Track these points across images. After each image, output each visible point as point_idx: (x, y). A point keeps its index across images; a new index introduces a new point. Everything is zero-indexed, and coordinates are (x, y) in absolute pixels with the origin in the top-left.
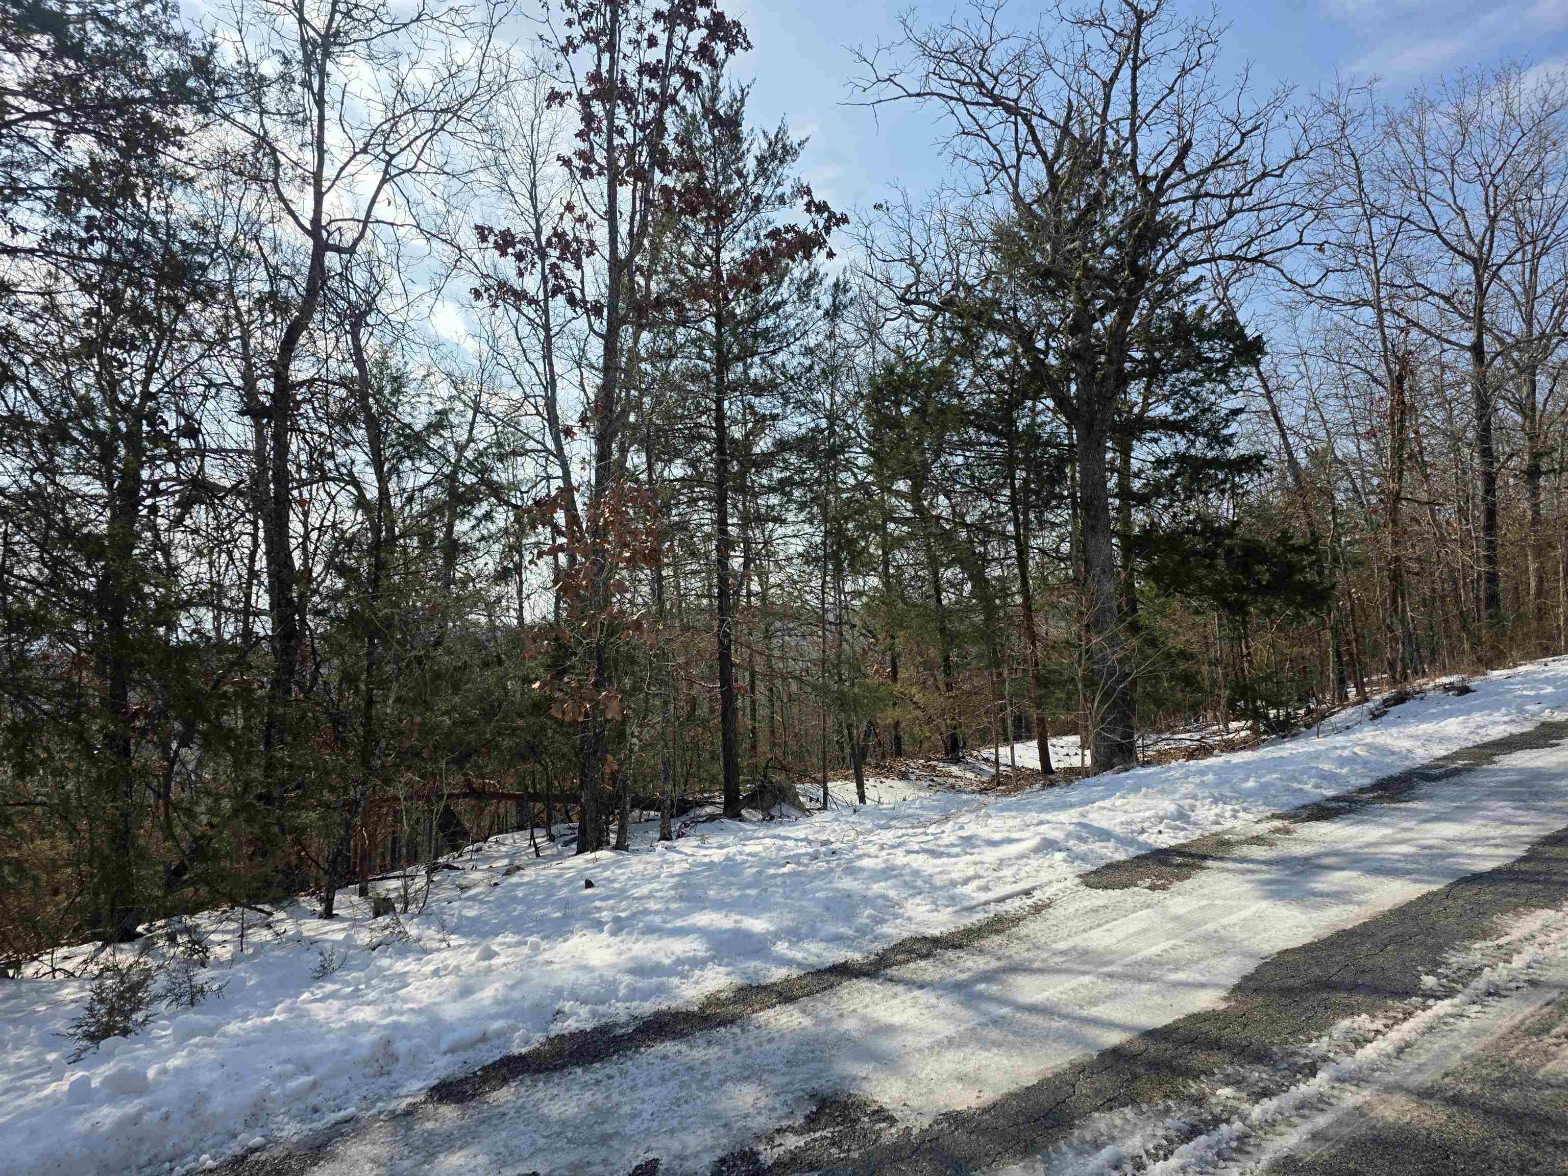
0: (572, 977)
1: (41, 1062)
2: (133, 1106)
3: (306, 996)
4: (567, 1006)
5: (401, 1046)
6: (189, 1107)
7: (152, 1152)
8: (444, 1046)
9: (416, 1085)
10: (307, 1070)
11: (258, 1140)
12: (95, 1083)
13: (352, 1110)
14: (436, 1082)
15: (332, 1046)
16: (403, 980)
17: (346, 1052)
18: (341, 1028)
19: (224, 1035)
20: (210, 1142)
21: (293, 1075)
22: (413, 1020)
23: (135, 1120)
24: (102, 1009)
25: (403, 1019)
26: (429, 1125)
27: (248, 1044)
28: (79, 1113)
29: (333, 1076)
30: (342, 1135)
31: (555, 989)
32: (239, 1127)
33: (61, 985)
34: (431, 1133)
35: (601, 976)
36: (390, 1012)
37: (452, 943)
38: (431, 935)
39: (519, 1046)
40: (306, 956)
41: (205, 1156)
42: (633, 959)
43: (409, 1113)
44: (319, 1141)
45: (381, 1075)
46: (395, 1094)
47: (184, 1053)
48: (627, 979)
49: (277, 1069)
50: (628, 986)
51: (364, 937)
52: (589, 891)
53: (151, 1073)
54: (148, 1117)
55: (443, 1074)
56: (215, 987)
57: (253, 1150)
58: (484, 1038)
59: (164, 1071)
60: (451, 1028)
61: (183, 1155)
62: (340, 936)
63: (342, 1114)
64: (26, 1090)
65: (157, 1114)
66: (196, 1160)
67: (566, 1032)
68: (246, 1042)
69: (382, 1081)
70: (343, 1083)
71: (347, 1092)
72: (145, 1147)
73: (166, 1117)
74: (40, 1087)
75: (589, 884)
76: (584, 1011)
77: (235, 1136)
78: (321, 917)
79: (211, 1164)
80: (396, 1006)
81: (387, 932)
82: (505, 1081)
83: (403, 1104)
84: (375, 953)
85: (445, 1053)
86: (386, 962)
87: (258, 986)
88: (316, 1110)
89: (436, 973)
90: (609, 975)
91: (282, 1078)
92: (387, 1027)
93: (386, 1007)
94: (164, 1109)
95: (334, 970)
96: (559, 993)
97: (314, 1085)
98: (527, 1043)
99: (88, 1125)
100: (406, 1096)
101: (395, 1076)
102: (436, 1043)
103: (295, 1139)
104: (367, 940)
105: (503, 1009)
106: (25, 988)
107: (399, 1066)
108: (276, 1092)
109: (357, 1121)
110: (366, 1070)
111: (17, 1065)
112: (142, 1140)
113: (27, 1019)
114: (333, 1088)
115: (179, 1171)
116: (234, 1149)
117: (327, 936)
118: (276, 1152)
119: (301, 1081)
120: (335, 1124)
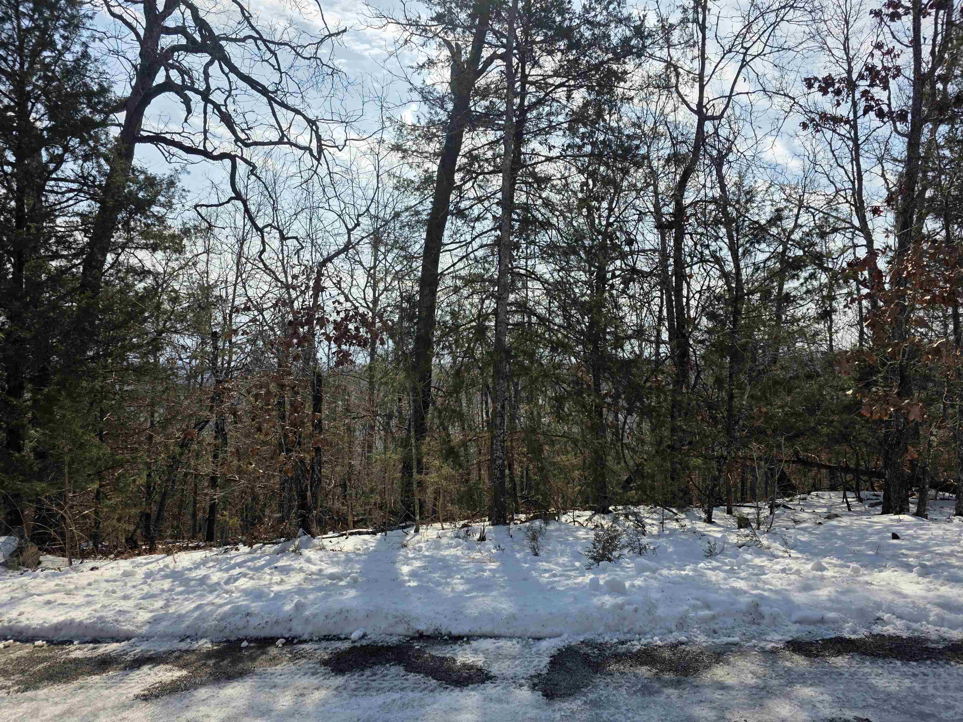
0: (890, 597)
1: (573, 565)
2: (620, 600)
3: (702, 565)
4: (886, 616)
5: (765, 609)
6: (647, 608)
7: (630, 627)
8: (794, 618)
9: (777, 637)
10: (708, 606)
11: (683, 638)
12: (601, 582)
13: (736, 639)
14: (790, 639)
15: (722, 598)
16: (762, 570)
17: (732, 604)
18: (727, 589)
19: (661, 575)
20: (658, 631)
21: (701, 608)
22: (773, 596)
23: (621, 607)
24: (599, 546)
25: (766, 594)
26: (788, 664)
27: (674, 583)
28: (595, 596)
29: (724, 615)
30: (732, 651)
31: (875, 602)
32: (674, 628)
33: (578, 529)
34: (790, 669)
35: (913, 603)
36: (756, 588)
37: (792, 555)
38: (777, 547)
39: (848, 633)
40: (699, 542)
41: (656, 638)
42: (939, 596)
43: (774, 652)
44: (718, 650)
45: (754, 623)
46: (764, 637)
47: (642, 579)
48: (937, 610)
49: (693, 602)
50: (937, 615)
51: (733, 539)
52: (895, 541)
53: (627, 584)
54: (627, 607)
55: (795, 636)
56: (652, 547)
57: (682, 643)
58: (822, 621)
59: (633, 586)
60: (799, 607)
61: (645, 634)
62: (719, 535)
63: (730, 640)
64: (569, 577)
65: (632, 607)
66: (652, 638)
67: (885, 634)
68: (674, 582)
69: (754, 627)
70: (730, 621)
71: (733, 628)
72: (626, 623)
73: (636, 610)
74: (576, 577)
75: (895, 536)
76: (899, 623)
77: (671, 632)
78: (705, 521)
79: (659, 643)
80: (759, 584)
81: (748, 539)
82: (839, 653)
83: (770, 646)
84: (741, 550)
85: (795, 622)
86: (748, 557)
87: (675, 552)
88: (715, 632)
89: (783, 571)
90: (921, 603)
91: (695, 608)
92: (756, 595)
93: (754, 584)
94: (635, 606)
95: (717, 554)
96: (878, 606)
97: (713, 617)
98: (854, 632)
99: (599, 603)
100: (771, 642)
101: (763, 627)
102: (789, 614)
103: (704, 644)
104: (735, 541)
105: (835, 606)
106: (563, 527)
107: (765, 622)
108: (692, 615)
109: (741, 646)
110: (744, 618)
111: (563, 564)
112: (625, 618)
113: (565, 543)
114: (725, 623)
115: (643, 641)
116: (671, 639)
117: (711, 534)
118: (694, 648)
119: (706, 613)
120: (728, 644)
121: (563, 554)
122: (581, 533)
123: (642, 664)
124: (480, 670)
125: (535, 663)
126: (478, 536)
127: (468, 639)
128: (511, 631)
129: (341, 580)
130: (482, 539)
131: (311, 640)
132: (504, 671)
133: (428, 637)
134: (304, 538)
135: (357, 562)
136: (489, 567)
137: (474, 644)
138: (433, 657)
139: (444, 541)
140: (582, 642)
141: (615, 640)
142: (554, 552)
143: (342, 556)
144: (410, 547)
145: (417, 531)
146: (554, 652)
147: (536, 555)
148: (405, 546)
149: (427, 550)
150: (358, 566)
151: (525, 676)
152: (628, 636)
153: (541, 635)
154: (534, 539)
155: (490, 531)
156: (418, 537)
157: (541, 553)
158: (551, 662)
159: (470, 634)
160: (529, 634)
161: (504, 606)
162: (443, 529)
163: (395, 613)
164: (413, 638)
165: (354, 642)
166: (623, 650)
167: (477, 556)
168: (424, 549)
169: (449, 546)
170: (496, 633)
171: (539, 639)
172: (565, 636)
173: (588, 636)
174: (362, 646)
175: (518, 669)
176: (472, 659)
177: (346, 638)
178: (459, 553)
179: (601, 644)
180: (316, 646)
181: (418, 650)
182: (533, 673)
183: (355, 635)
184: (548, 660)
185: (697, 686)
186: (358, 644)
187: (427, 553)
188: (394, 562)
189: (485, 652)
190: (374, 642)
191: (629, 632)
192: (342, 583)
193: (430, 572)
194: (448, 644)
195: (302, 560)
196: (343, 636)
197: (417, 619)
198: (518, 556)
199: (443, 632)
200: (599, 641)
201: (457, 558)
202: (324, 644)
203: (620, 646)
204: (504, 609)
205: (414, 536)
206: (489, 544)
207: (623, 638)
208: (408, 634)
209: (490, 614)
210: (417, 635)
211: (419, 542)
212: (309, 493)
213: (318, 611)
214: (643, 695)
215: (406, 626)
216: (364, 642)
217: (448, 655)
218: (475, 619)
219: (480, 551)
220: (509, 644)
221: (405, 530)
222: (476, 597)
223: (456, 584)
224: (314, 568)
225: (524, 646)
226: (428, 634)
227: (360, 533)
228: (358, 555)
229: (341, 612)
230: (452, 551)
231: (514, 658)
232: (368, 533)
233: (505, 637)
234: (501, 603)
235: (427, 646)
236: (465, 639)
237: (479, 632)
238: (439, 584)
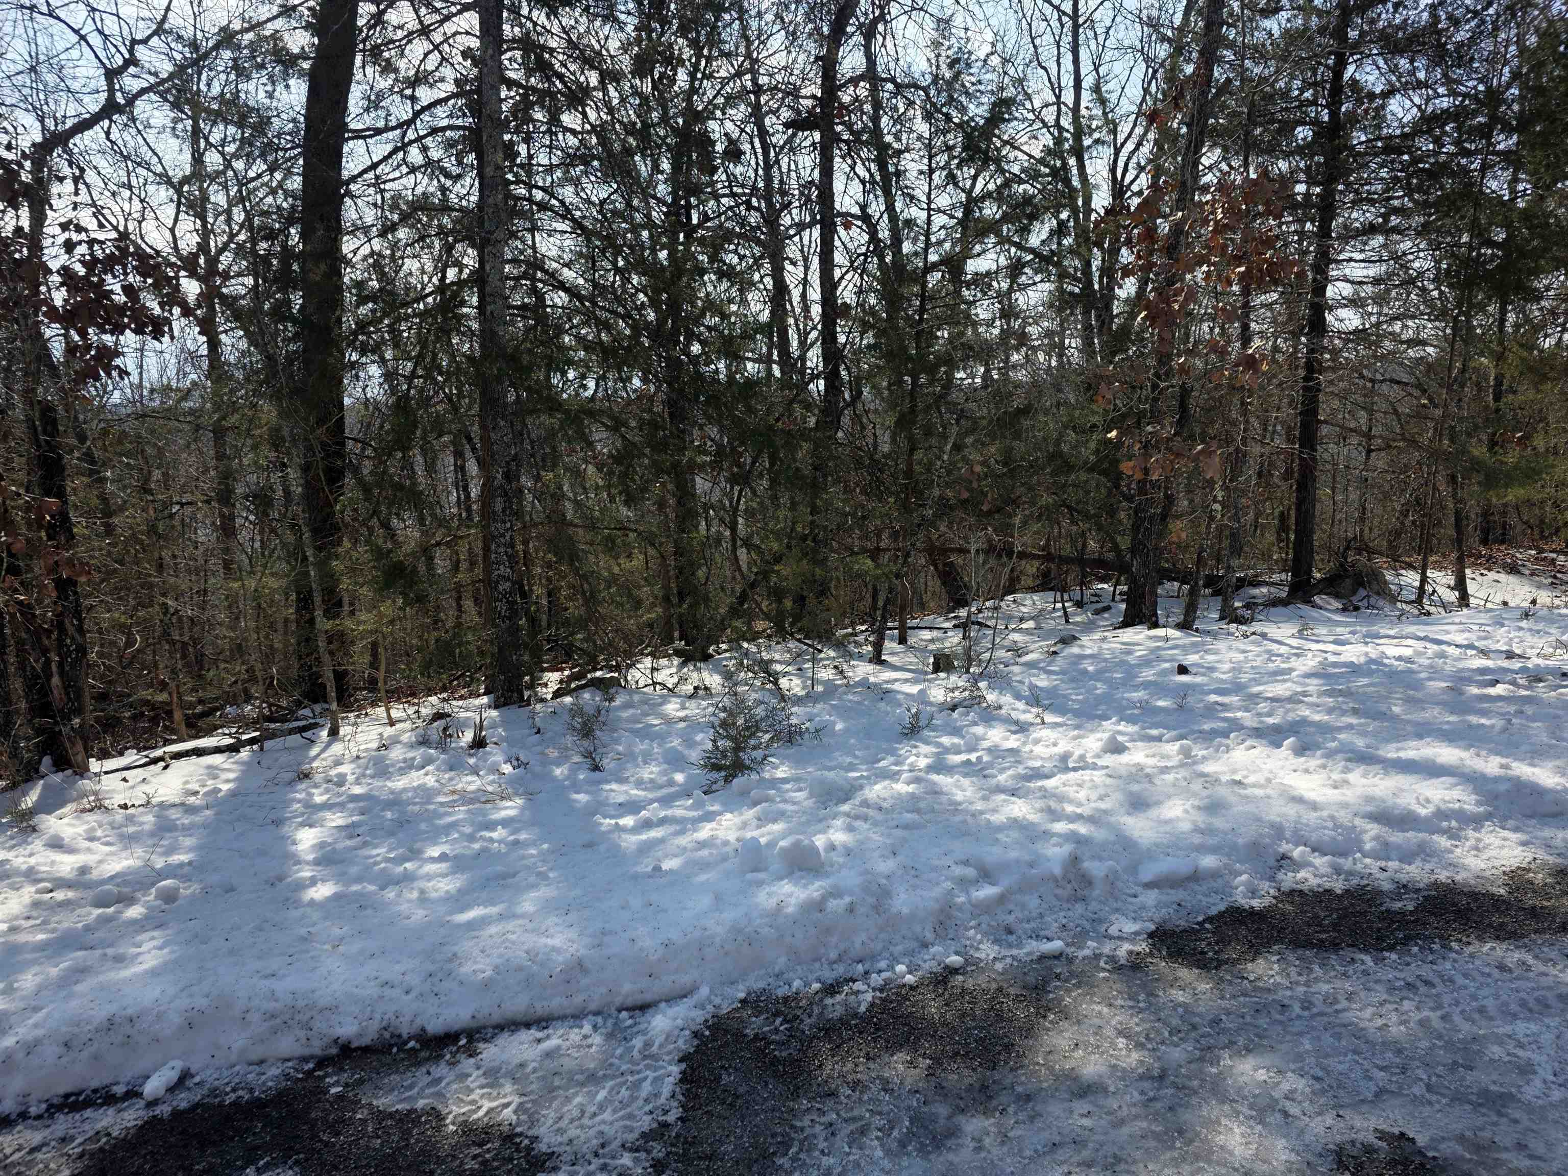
0: (1291, 811)
2: (814, 889)
4: (1297, 852)
5: (1095, 868)
6: (871, 900)
7: (842, 947)
8: (1145, 877)
9: (1130, 927)
10: (986, 875)
11: (955, 960)
13: (1056, 943)
14: (1153, 926)
15: (1013, 854)
17: (1031, 865)
20: (900, 948)
21: (976, 882)
22: (1092, 832)
23: (818, 906)
25: (1079, 828)
28: (758, 883)
29: (1020, 890)
30: (1059, 978)
31: (1272, 825)
32: (929, 936)
34: (1187, 1010)
35: (1332, 818)
37: (1045, 719)
38: (1011, 704)
39: (1245, 897)
41: (901, 968)
43: (1139, 967)
44: (1031, 979)
45: (1077, 900)
46: (1101, 930)
48: (1372, 830)
49: (956, 870)
50: (1376, 838)
51: (938, 694)
52: (1184, 678)
53: (820, 846)
54: (831, 905)
55: (1158, 916)
57: (955, 971)
58: (1195, 877)
59: (830, 846)
60: (1150, 854)
61: (873, 958)
62: (914, 689)
65: (842, 903)
66: (891, 968)
67: (1304, 887)
69: (1079, 908)
70: (1034, 902)
71: (1041, 916)
72: (834, 940)
73: (851, 909)
75: (1183, 670)
76: (1321, 862)
77: (925, 945)
78: (870, 661)
79: (910, 979)
81: (963, 694)
82: (1255, 950)
83: (1123, 951)
84: (957, 716)
85: (1149, 887)
87: (846, 731)
88: (1011, 932)
90: (1343, 817)
91: (964, 883)
92: (1065, 837)
94: (847, 899)
95: (921, 728)
96: (1278, 831)
97: (1002, 899)
98: (1254, 893)
99: (772, 902)
100: (1122, 939)
101: (1094, 906)
102: (1133, 869)
103: (998, 966)
104: (941, 698)
105: (1211, 841)
106: (636, 698)
107: (1096, 893)
108: (961, 899)
109: (1070, 960)
110: (1059, 891)
111: (652, 781)
112: (828, 931)
113: (646, 733)
114: (1023, 906)
115: (876, 980)
116: (929, 963)
117: (897, 686)
118: (982, 980)
119: (986, 892)
120: (1043, 958)
121: (647, 758)
122: (672, 708)
123: (892, 1047)
124: (509, 1138)
125: (647, 1088)
126: (468, 736)
127: (471, 1039)
128: (578, 1000)
129: (130, 901)
130: (479, 743)
131: (24, 1116)
132: (572, 1132)
133: (366, 1050)
134: (57, 778)
135: (187, 830)
136: (503, 814)
137: (490, 1052)
138: (381, 1116)
139: (397, 754)
140: (743, 1002)
141: (816, 986)
142: (630, 756)
143: (149, 819)
144: (318, 778)
145: (334, 732)
146: (684, 1044)
147: (596, 768)
148: (307, 776)
149: (357, 782)
150: (188, 842)
151: (631, 1137)
152: (841, 970)
153: (648, 997)
154: (586, 732)
155: (493, 726)
156: (337, 748)
157: (605, 762)
158: (684, 1079)
159: (474, 1024)
160: (618, 1001)
161: (557, 941)
162: (392, 723)
163: (271, 1006)
164: (322, 1062)
165: (153, 1103)
166: (839, 1011)
167: (471, 783)
168: (351, 778)
169: (409, 766)
170: (540, 1008)
171: (644, 1008)
172: (704, 991)
173: (756, 982)
174: (177, 1114)
175: (607, 1116)
176: (487, 1105)
177: (133, 1094)
178: (430, 781)
179: (786, 999)
180: (36, 1138)
181: (340, 1097)
182: (645, 1123)
183: (153, 1086)
184: (675, 1070)
185: (1028, 1098)
186: (164, 1110)
187: (357, 790)
188: (278, 823)
189: (517, 1073)
190: (214, 1092)
191: (840, 959)
192: (134, 912)
193: (365, 844)
194: (418, 1064)
195: (37, 844)
196: (119, 1090)
197: (333, 1009)
198: (558, 772)
199: (405, 1032)
200: (780, 992)
201: (426, 794)
202: (62, 1124)
203: (829, 1001)
204: (554, 949)
205: (328, 745)
206: (495, 755)
207: (829, 976)
208: (307, 1052)
209: (520, 969)
210: (334, 1051)
211: (338, 763)
212: (56, 680)
213: (40, 1032)
214: (922, 1151)
215: (302, 1034)
216: (183, 1100)
217: (421, 1104)
218: (487, 985)
219: (475, 771)
220: (575, 1036)
221: (308, 734)
222: (483, 922)
223: (429, 877)
224: (66, 864)
225: (610, 1036)
226: (366, 1041)
227: (199, 752)
228: (190, 810)
229: (111, 1024)
230: (415, 779)
231: (592, 1079)
232: (218, 750)
233: (563, 1018)
234: (546, 933)
235: (361, 1082)
236: (463, 1042)
237: (496, 1018)
238: (387, 881)
